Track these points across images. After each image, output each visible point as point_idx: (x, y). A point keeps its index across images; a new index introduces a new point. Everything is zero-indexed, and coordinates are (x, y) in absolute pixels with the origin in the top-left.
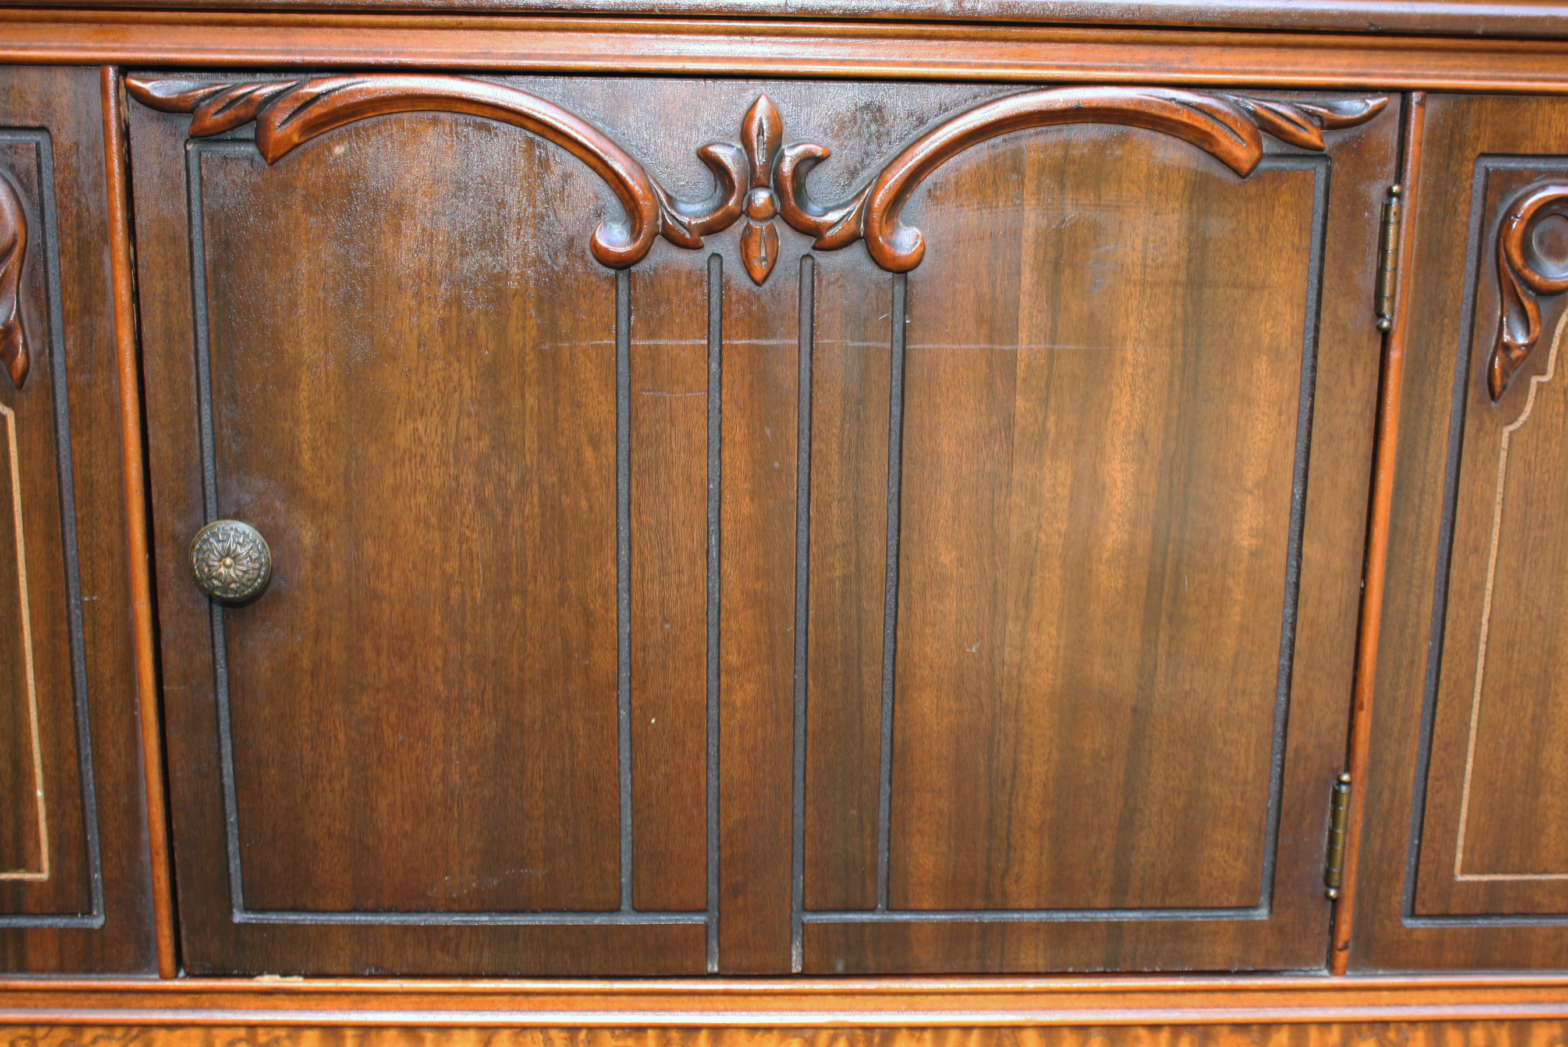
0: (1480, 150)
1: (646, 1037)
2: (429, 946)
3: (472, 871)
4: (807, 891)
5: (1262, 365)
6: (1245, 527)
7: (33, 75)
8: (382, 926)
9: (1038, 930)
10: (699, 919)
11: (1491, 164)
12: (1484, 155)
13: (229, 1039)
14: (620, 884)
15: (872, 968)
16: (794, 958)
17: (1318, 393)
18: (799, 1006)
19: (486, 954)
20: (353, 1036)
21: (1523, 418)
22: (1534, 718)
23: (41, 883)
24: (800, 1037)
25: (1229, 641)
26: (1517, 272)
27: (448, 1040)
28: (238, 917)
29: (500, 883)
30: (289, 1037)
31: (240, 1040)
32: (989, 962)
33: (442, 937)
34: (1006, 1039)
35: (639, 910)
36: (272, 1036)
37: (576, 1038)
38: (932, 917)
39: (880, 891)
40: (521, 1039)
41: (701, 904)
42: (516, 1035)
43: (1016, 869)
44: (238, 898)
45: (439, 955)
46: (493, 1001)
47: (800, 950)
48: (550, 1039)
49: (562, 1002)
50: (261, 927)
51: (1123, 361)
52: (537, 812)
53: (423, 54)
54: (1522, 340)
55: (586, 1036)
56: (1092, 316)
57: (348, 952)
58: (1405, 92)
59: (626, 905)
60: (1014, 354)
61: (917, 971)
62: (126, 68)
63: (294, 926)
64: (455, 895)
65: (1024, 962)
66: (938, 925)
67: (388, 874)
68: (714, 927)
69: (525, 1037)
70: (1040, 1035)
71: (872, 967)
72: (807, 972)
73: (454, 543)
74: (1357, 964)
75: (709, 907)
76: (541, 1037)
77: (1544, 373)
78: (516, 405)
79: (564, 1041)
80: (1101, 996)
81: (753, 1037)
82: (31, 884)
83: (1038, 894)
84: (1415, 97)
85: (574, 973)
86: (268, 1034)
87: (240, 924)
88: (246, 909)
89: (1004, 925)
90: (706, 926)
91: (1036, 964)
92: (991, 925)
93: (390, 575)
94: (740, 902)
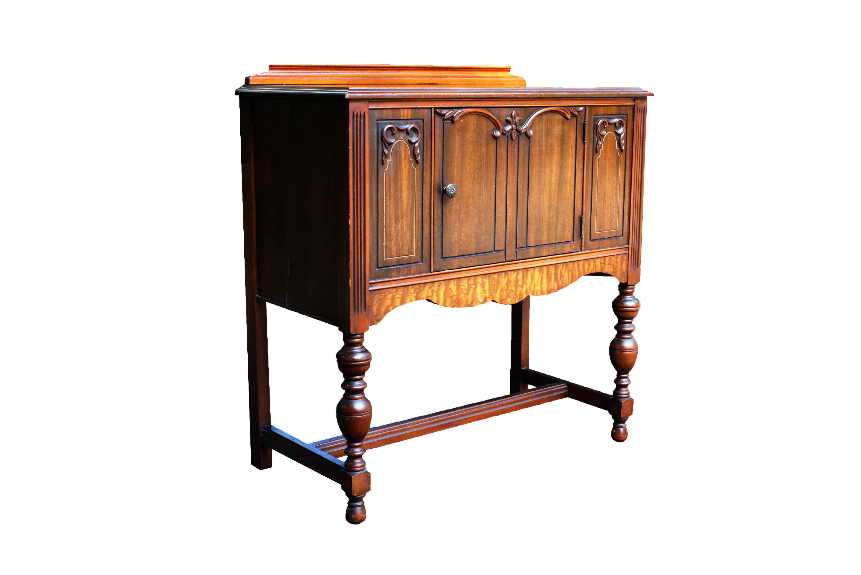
0: (594, 114)
3: (474, 246)
5: (570, 149)
6: (569, 176)
7: (422, 110)
11: (594, 117)
12: (594, 115)
15: (525, 258)
17: (577, 154)
21: (600, 156)
22: (603, 204)
23: (414, 256)
25: (568, 195)
26: (599, 133)
28: (441, 259)
29: (478, 248)
32: (540, 255)
33: (470, 259)
35: (495, 251)
39: (526, 243)
41: (504, 248)
47: (516, 256)
51: (555, 150)
52: (483, 234)
53: (477, 105)
54: (600, 143)
55: (488, 275)
56: (551, 143)
58: (585, 106)
60: (542, 149)
61: (531, 257)
62: (435, 108)
65: (544, 254)
70: (546, 267)
73: (474, 187)
74: (585, 250)
77: (601, 148)
78: (483, 162)
79: (486, 277)
82: (413, 257)
83: (546, 242)
84: (587, 107)
85: (487, 264)
90: (504, 252)
91: (546, 254)
93: (466, 193)
94: (509, 247)
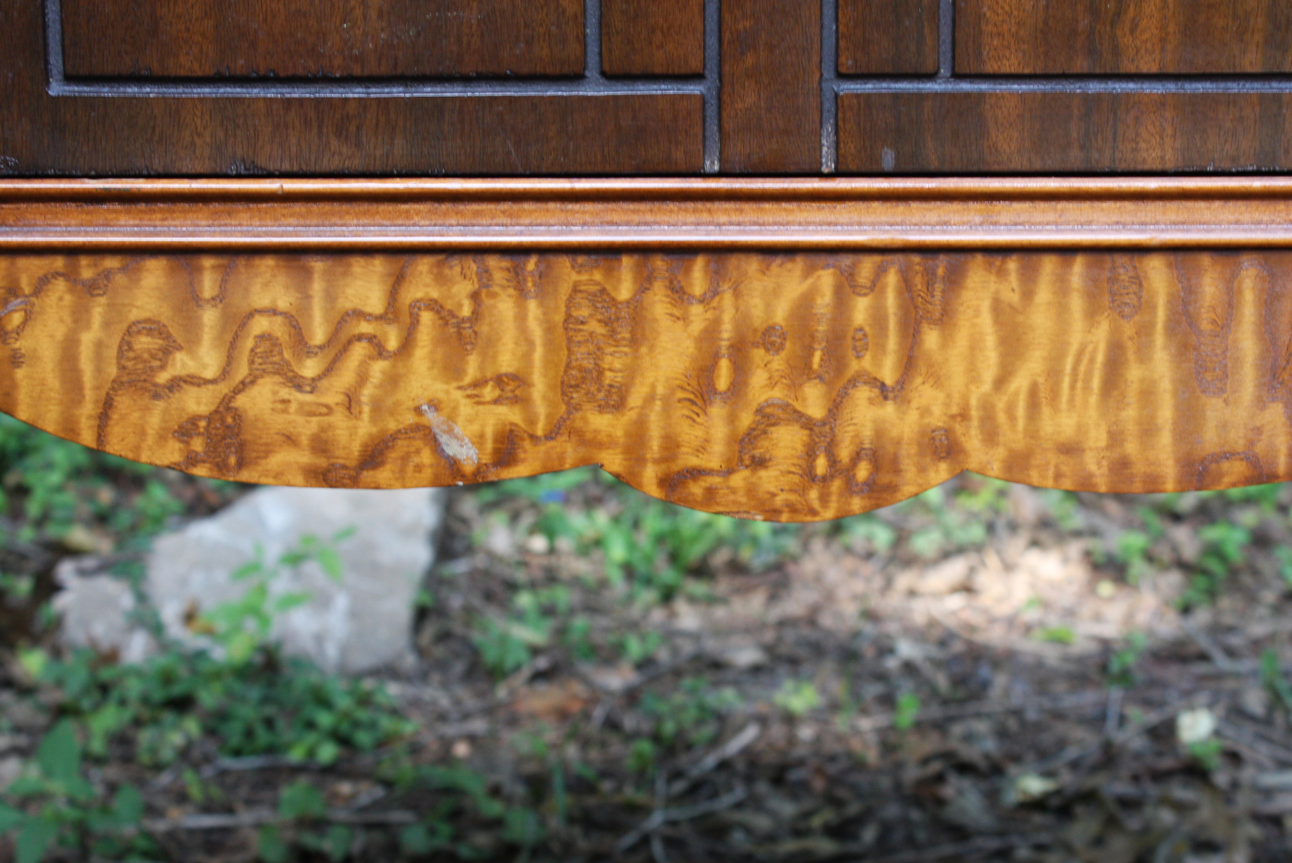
1: (620, 266)
2: (320, 128)
3: (380, 15)
4: (842, 44)
8: (256, 100)
9: (1163, 104)
10: (694, 89)
13: (41, 273)
14: (585, 35)
15: (934, 166)
16: (825, 149)
18: (832, 218)
19: (399, 142)
20: (213, 267)
24: (834, 267)
27: (345, 274)
28: (56, 89)
29: (418, 34)
30: (123, 269)
31: (57, 274)
32: (1096, 155)
33: (338, 116)
34: (1122, 271)
35: (610, 76)
36: (100, 269)
37: (523, 269)
38: (1015, 87)
39: (943, 48)
40: (447, 271)
41: (695, 65)
42: (439, 265)
43: (1131, 12)
44: (56, 61)
45: (334, 143)
46: (407, 212)
47: (832, 138)
48: (487, 271)
49: (504, 212)
50: (89, 102)
55: (536, 265)
57: (208, 140)
59: (592, 72)
61: (996, 168)
63: (131, 100)
64: (356, 52)
65: (1145, 155)
66: (1022, 96)
67: (265, 20)
68: (713, 101)
69: (451, 268)
70: (1170, 265)
71: (933, 160)
72: (843, 168)
75: (707, 73)
76: (474, 267)
79: (505, 274)
80: (1254, 204)
81: (768, 267)
83: (1163, 50)
85: (520, 170)
86: (95, 265)
87: (57, 98)
88: (70, 78)
89: (1115, 97)
90: (703, 97)
91: (1162, 158)
92: (1098, 96)
94: (750, 60)
